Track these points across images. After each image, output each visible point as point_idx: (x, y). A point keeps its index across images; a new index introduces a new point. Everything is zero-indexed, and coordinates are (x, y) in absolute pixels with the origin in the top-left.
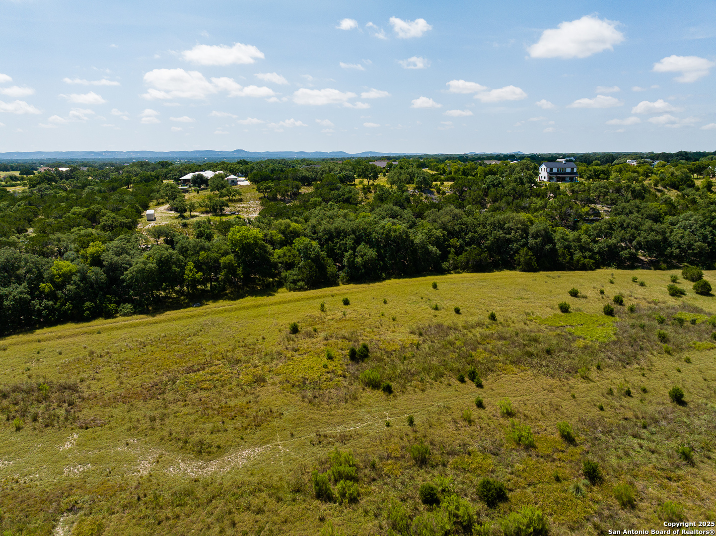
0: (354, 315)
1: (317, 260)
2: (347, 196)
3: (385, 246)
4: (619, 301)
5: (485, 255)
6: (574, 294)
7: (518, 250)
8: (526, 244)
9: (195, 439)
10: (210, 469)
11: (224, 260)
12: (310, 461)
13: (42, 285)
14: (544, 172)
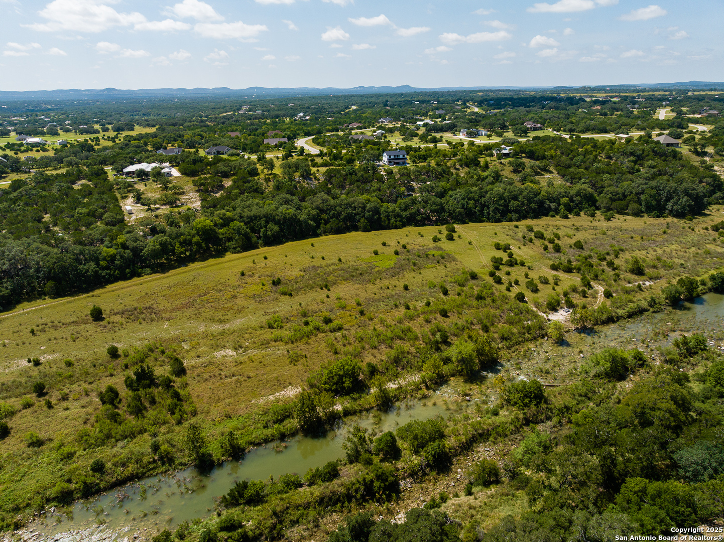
0: (271, 264)
1: (246, 235)
2: (255, 188)
3: (283, 223)
4: (404, 247)
5: (341, 224)
6: (384, 244)
7: (360, 219)
8: (364, 216)
9: (217, 318)
10: (228, 326)
11: (194, 239)
12: (264, 320)
13: (101, 262)
14: (385, 158)
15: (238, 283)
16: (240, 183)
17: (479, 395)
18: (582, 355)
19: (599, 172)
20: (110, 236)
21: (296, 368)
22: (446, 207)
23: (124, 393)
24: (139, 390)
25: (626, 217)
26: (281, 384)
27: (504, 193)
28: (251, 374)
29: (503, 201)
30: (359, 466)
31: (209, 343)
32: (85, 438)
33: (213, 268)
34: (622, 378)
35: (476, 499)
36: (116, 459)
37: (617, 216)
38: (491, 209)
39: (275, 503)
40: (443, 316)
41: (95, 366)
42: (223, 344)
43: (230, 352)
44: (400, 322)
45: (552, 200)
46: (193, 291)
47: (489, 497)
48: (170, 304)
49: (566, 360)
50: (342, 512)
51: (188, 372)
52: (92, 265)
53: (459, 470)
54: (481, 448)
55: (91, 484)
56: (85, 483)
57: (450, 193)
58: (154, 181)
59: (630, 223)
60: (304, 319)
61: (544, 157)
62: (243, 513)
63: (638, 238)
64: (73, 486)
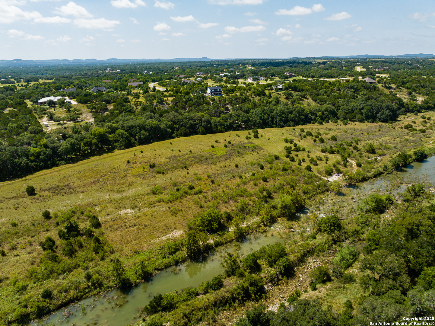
0: (146, 156)
1: (127, 138)
2: (129, 109)
3: (151, 130)
4: (229, 143)
5: (187, 130)
6: (216, 141)
7: (199, 127)
8: (201, 125)
9: (116, 190)
10: (124, 194)
11: (93, 141)
12: (149, 189)
13: (30, 157)
14: (209, 91)
15: (126, 168)
16: (119, 107)
17: (299, 228)
18: (354, 200)
19: (336, 98)
20: (35, 140)
21: (177, 218)
22: (251, 119)
23: (58, 241)
24: (69, 239)
25: (355, 123)
26: (169, 229)
27: (284, 110)
28: (147, 224)
29: (284, 115)
30: (235, 278)
31: (113, 205)
32: (34, 275)
33: (108, 159)
34: (382, 212)
35: (320, 292)
36: (60, 288)
37: (350, 122)
38: (278, 119)
39: (183, 308)
40: (265, 181)
41: (34, 225)
42: (123, 206)
43: (130, 211)
44: (238, 186)
45: (312, 114)
46: (96, 173)
47: (328, 290)
48: (81, 183)
49: (345, 204)
50: (230, 310)
51: (102, 225)
52: (24, 159)
53: (300, 275)
54: (310, 260)
55: (43, 307)
56: (38, 307)
57: (252, 110)
58: (60, 107)
59: (359, 126)
60: (176, 188)
61: (303, 90)
62: (162, 317)
63: (366, 134)
64: (29, 310)
